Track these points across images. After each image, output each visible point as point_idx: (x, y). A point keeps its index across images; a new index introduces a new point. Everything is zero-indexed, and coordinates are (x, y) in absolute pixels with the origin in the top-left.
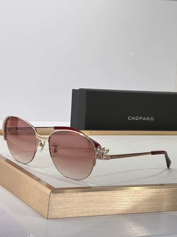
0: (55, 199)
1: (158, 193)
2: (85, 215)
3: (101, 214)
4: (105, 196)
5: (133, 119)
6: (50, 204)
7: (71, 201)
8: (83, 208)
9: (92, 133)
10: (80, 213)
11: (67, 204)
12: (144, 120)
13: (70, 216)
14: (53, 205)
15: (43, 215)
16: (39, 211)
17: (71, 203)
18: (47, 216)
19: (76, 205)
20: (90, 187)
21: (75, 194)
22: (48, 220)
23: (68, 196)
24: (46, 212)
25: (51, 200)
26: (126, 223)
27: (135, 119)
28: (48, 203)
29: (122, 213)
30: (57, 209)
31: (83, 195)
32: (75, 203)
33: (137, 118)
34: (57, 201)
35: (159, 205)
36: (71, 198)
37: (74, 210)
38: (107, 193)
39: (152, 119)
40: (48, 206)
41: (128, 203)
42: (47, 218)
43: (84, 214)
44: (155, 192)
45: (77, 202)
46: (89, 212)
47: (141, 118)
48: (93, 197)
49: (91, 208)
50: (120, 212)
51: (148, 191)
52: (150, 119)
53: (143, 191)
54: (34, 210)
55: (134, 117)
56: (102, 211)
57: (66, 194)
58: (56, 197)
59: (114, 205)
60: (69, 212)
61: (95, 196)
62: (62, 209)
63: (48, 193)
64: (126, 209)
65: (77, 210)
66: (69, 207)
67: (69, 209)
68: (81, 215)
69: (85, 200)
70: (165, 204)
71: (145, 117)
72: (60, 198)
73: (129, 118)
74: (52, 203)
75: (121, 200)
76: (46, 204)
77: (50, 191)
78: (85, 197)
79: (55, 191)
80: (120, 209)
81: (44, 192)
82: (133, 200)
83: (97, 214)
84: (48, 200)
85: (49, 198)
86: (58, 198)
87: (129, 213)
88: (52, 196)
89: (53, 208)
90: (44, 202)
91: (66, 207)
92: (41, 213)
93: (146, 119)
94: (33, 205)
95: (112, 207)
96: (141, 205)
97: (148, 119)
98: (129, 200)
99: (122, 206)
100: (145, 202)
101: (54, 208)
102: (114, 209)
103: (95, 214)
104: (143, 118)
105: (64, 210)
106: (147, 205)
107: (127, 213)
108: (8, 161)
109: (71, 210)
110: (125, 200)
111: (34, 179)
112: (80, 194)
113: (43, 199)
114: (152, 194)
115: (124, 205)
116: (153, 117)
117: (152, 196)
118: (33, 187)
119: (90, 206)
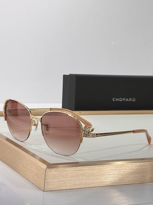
0: (50, 173)
1: (142, 167)
2: (78, 187)
3: (92, 186)
4: (95, 170)
5: (117, 100)
6: (46, 178)
7: (65, 175)
8: (75, 181)
9: (81, 113)
10: (72, 185)
11: (61, 178)
12: (127, 101)
13: (64, 188)
14: (48, 179)
15: (40, 188)
16: (36, 184)
17: (64, 177)
18: (43, 189)
19: (69, 178)
20: (78, 163)
21: (68, 169)
22: (44, 192)
23: (62, 171)
24: (43, 185)
25: (47, 174)
26: (114, 194)
27: (119, 100)
28: (44, 177)
29: (110, 185)
30: (52, 182)
31: (75, 170)
32: (68, 177)
33: (121, 99)
34: (52, 175)
35: (143, 177)
36: (65, 173)
37: (68, 183)
38: (96, 167)
39: (134, 100)
40: (44, 179)
41: (115, 175)
42: (43, 190)
43: (76, 186)
44: (139, 166)
45: (70, 176)
46: (81, 185)
47: (124, 99)
48: (85, 171)
49: (83, 181)
50: (108, 184)
51: (133, 164)
52: (132, 100)
53: (128, 165)
54: (32, 183)
55: (118, 98)
56: (92, 183)
57: (60, 168)
58: (51, 171)
59: (103, 178)
60: (63, 185)
61: (86, 170)
62: (56, 182)
63: (44, 168)
64: (113, 181)
65: (71, 183)
66: (63, 180)
67: (63, 182)
68: (74, 188)
69: (77, 174)
70: (148, 176)
71: (127, 99)
72: (55, 172)
73: (114, 99)
74: (47, 177)
75: (109, 173)
76: (42, 178)
77: (46, 166)
78: (77, 171)
79: (50, 166)
80: (108, 181)
81: (41, 167)
82: (119, 173)
83: (88, 186)
84: (45, 175)
85: (45, 173)
86: (53, 172)
87: (117, 185)
88: (48, 171)
89: (48, 181)
90: (41, 176)
91: (60, 180)
92: (38, 186)
93: (129, 100)
94: (31, 179)
95: (101, 180)
96: (127, 178)
97: (130, 100)
98: (116, 173)
99: (110, 179)
100: (131, 174)
101: (50, 181)
102: (103, 181)
103: (86, 186)
104: (126, 99)
105: (58, 183)
106: (133, 177)
107: (114, 185)
108: (8, 140)
109: (65, 183)
110: (113, 173)
111: (30, 154)
112: (73, 169)
113: (40, 174)
114: (137, 168)
115: (112, 178)
116: (135, 99)
117: (137, 169)
118: (30, 163)
119: (82, 179)
